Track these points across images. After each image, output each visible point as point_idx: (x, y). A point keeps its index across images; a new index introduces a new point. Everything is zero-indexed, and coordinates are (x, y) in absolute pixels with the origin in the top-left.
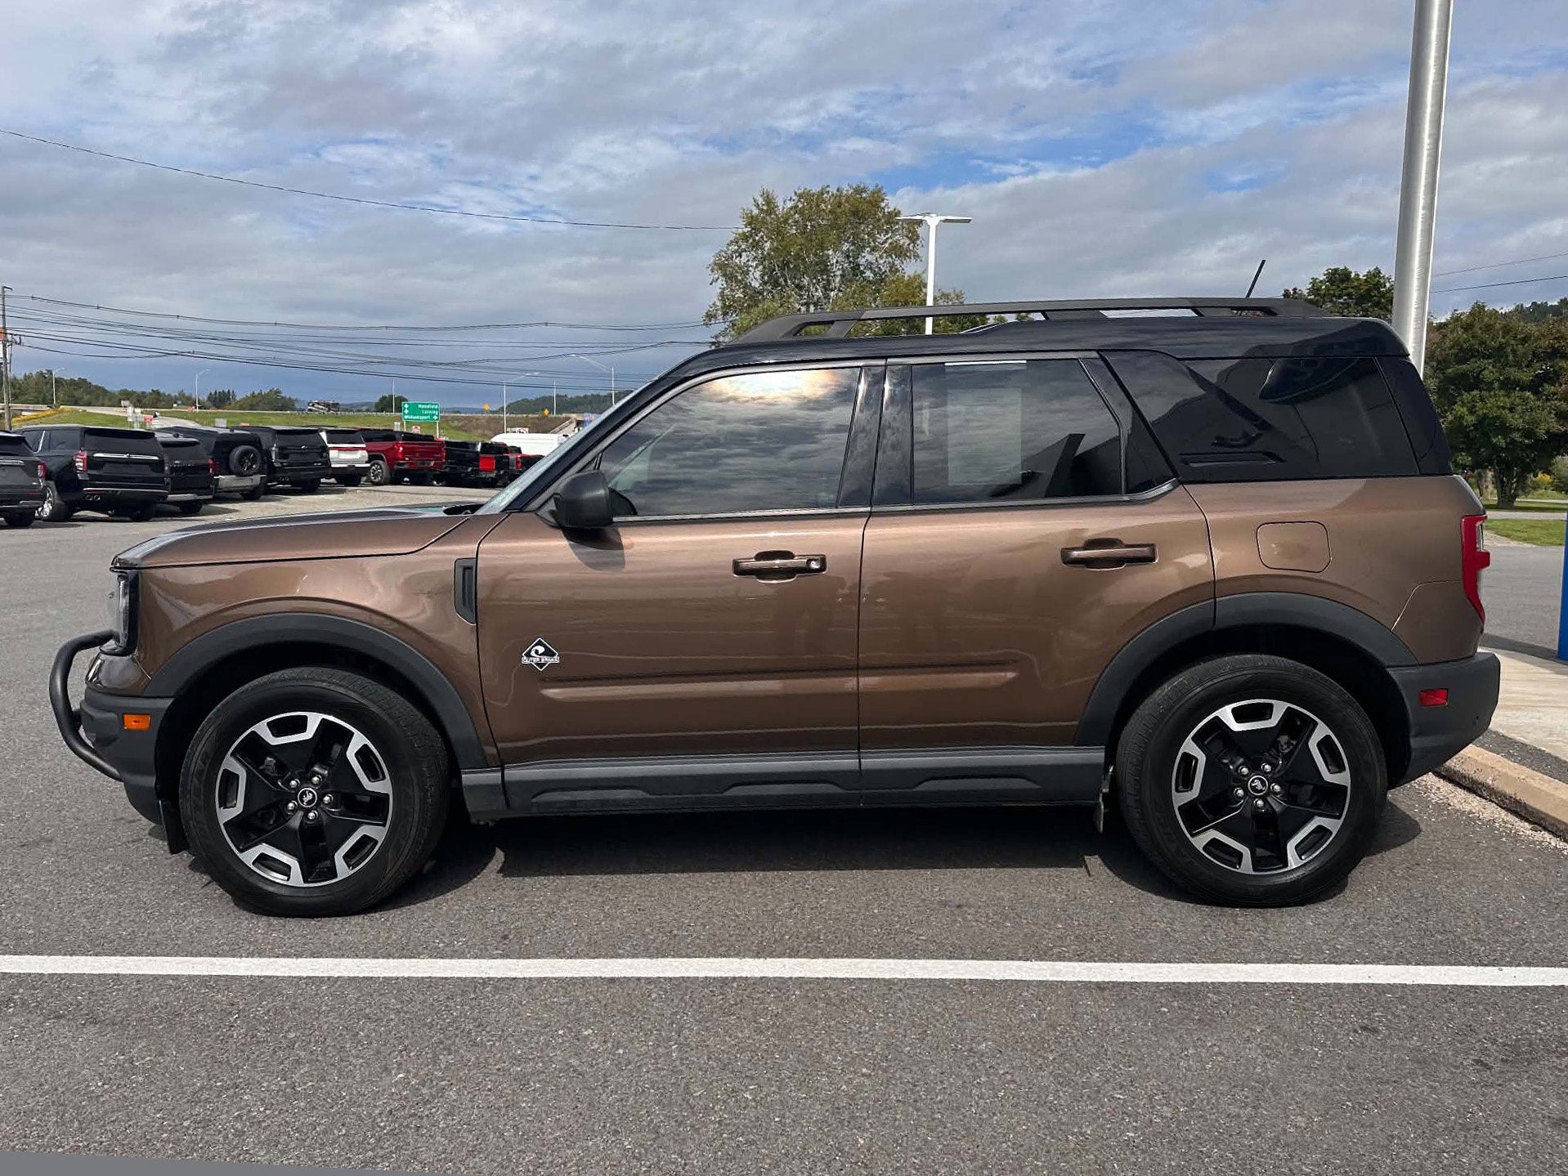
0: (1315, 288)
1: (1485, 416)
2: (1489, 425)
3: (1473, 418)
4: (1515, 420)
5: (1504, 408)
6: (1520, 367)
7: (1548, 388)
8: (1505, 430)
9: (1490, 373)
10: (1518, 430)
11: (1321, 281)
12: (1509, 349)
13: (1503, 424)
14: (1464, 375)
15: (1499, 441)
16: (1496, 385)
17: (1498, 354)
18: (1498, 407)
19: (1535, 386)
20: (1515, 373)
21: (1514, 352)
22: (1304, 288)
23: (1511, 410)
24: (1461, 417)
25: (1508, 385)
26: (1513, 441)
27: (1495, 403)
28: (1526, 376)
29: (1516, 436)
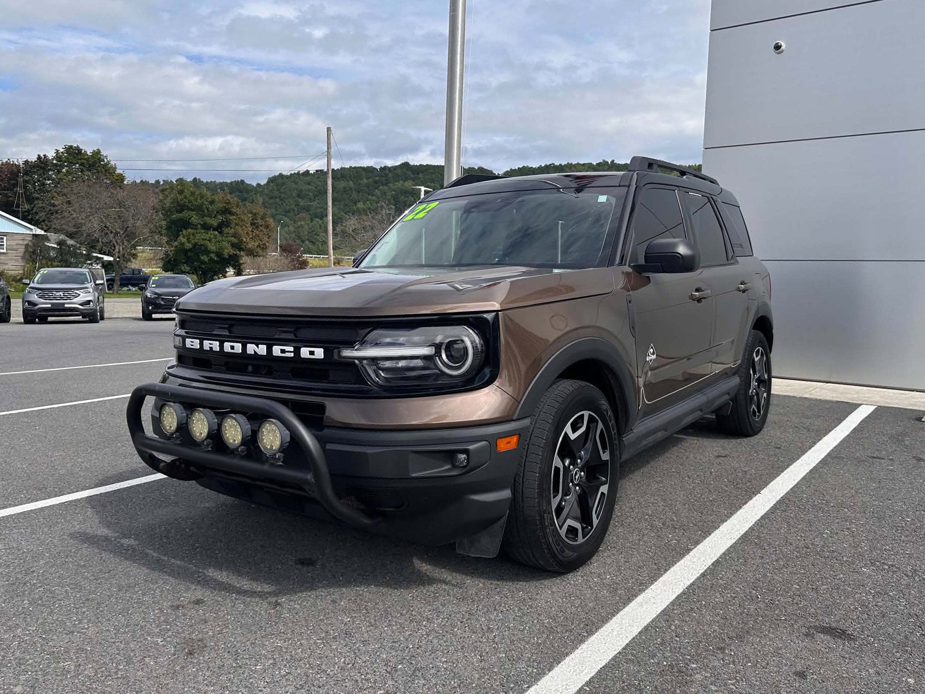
0: (58, 157)
1: (196, 244)
2: (199, 249)
3: (190, 245)
4: (212, 247)
5: (205, 239)
6: (211, 217)
7: (226, 230)
8: (207, 252)
9: (195, 219)
10: (213, 252)
11: (62, 153)
12: (204, 207)
13: (206, 248)
14: (181, 220)
15: (205, 258)
16: (199, 226)
17: (199, 209)
18: (203, 239)
19: (219, 228)
20: (209, 221)
21: (207, 209)
22: (51, 155)
23: (210, 241)
24: (183, 244)
25: (206, 227)
26: (211, 259)
27: (201, 237)
28: (215, 223)
29: (212, 255)
